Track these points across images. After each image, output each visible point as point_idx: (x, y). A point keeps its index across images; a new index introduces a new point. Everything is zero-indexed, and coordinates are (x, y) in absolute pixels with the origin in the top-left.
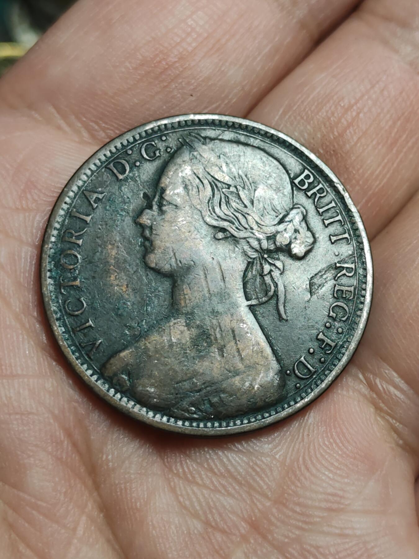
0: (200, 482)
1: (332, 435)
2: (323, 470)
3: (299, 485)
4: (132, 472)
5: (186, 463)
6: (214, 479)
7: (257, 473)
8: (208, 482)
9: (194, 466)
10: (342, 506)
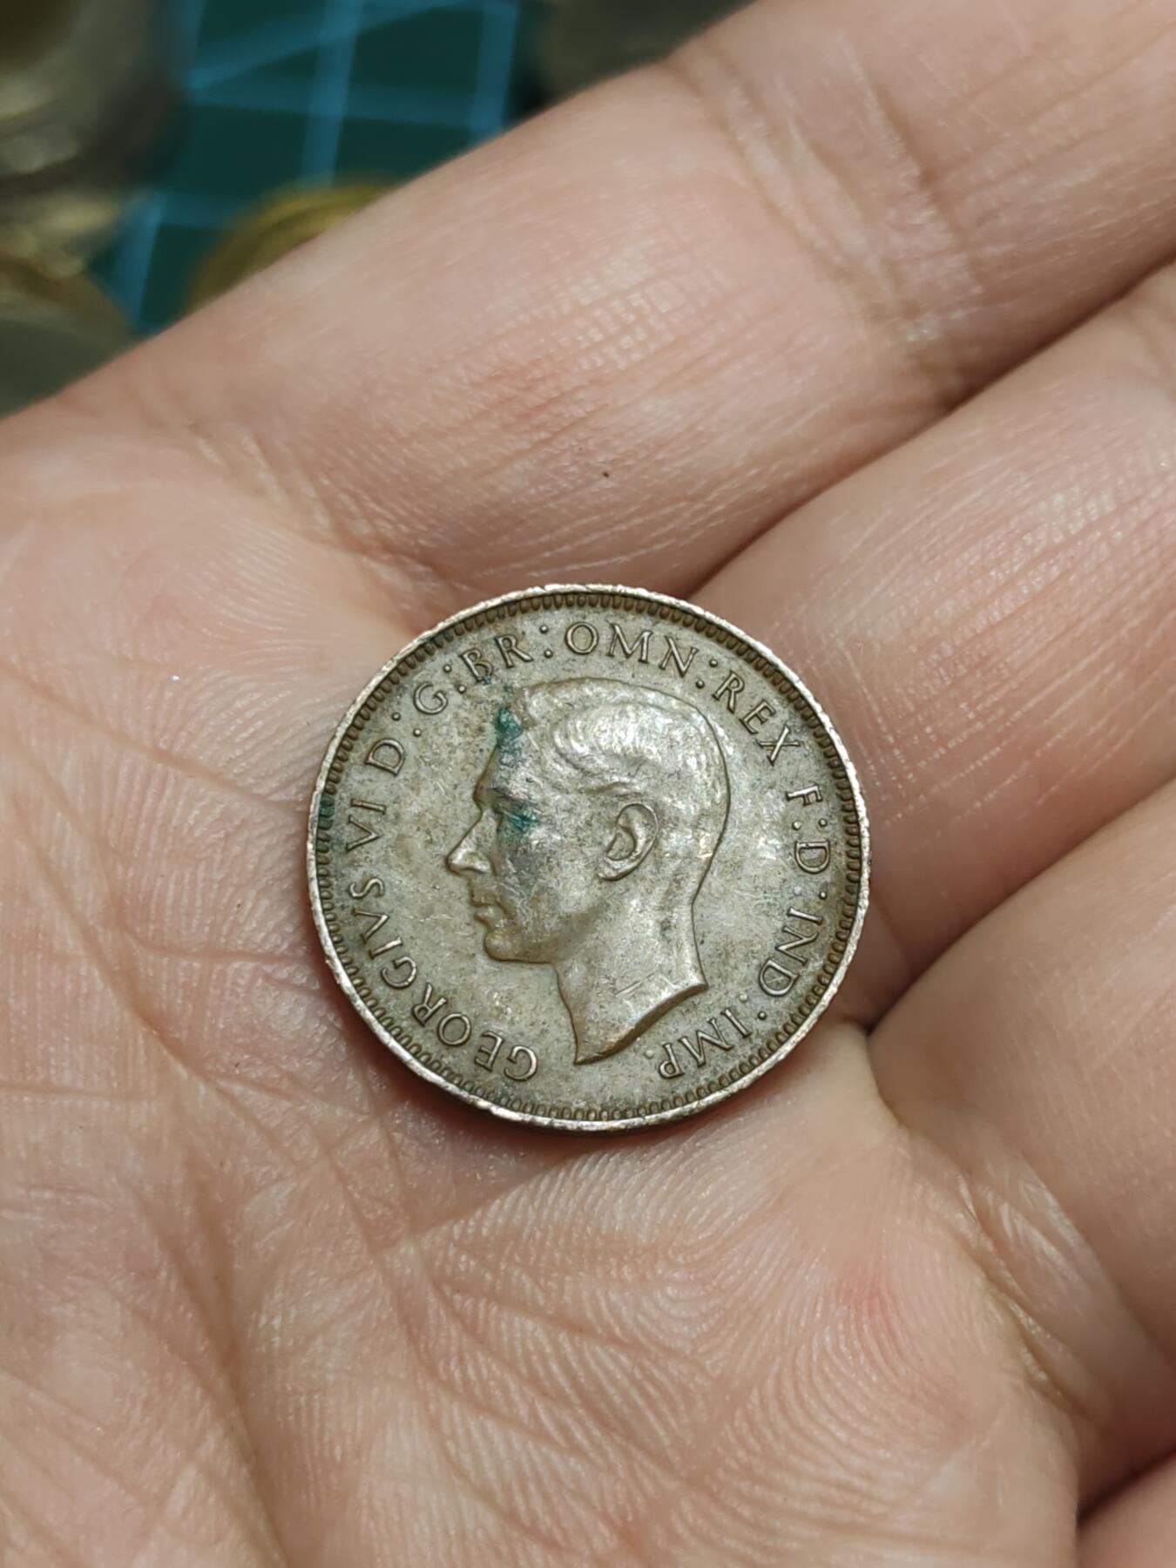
0: (505, 1410)
1: (860, 1332)
2: (824, 1418)
3: (758, 1448)
4: (330, 1365)
5: (474, 1358)
6: (540, 1408)
7: (651, 1403)
8: (523, 1411)
9: (494, 1367)
10: (862, 1520)
